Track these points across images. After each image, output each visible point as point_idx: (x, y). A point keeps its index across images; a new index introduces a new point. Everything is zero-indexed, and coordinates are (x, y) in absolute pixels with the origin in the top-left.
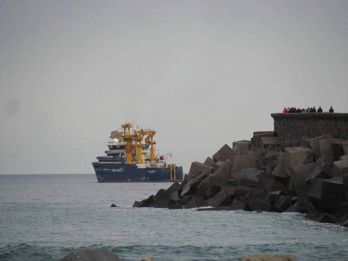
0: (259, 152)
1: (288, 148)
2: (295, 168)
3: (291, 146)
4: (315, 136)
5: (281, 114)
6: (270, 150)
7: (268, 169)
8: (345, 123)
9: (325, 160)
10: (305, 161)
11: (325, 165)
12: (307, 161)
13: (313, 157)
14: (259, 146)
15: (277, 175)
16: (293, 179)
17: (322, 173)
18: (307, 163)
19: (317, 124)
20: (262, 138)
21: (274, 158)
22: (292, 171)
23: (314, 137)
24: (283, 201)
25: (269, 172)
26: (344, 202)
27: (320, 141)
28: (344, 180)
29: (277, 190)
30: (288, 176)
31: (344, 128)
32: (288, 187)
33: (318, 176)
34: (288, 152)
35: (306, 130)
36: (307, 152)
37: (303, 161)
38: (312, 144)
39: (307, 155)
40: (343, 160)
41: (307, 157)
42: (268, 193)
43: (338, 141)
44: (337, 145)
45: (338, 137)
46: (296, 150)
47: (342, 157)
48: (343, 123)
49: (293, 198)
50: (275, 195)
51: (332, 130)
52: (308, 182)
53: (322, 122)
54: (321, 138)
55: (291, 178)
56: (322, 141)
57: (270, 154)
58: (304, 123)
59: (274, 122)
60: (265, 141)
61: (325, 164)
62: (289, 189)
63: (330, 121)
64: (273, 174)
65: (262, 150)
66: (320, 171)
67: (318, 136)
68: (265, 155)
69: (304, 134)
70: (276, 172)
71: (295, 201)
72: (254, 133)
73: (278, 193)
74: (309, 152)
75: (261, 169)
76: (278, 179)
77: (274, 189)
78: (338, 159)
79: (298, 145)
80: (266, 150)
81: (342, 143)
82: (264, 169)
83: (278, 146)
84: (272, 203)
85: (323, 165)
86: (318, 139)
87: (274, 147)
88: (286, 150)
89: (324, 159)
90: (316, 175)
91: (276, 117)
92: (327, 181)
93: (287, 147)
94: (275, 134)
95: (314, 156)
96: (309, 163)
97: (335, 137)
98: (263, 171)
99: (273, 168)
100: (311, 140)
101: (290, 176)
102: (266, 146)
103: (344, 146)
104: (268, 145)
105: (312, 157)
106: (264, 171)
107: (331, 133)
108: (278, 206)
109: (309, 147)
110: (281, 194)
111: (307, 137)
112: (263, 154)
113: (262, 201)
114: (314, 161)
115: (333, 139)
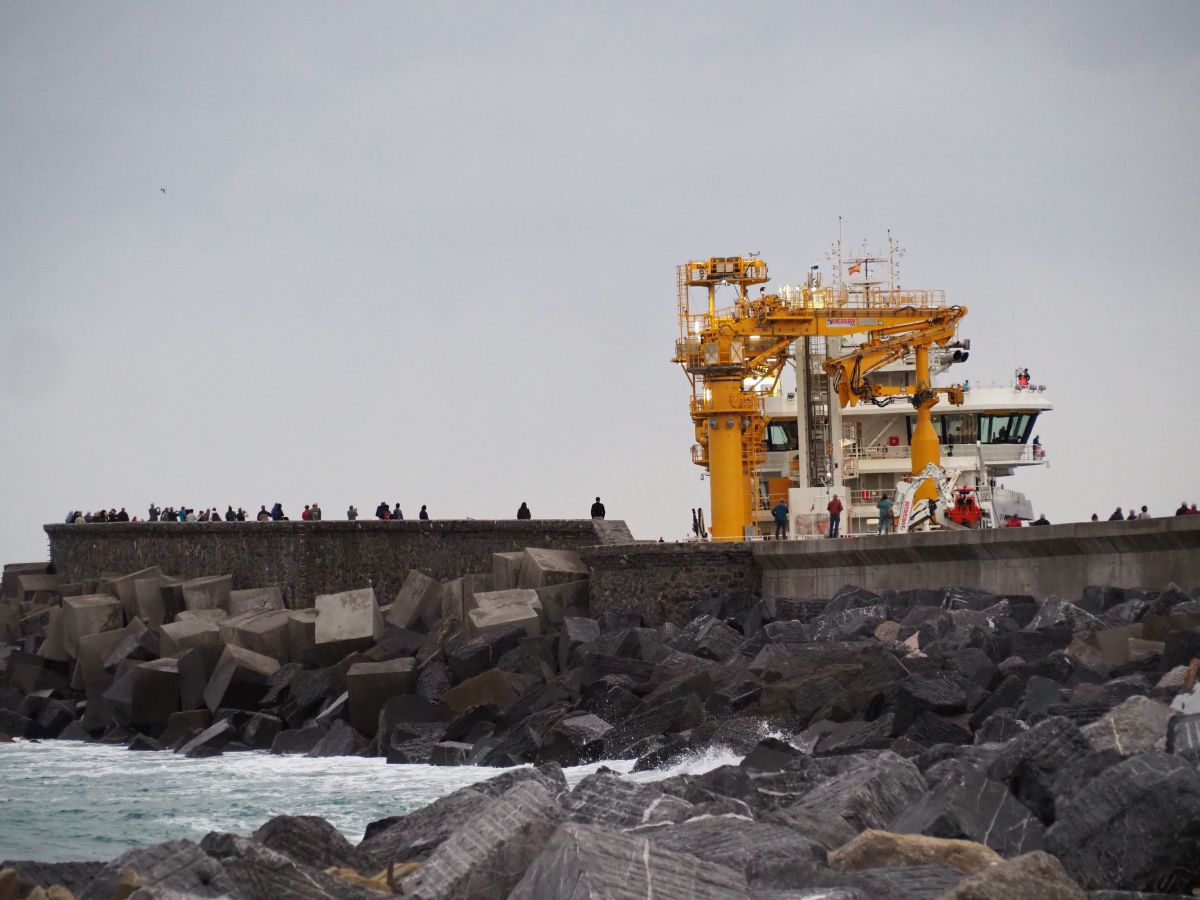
0: (14, 608)
1: (70, 598)
2: (84, 640)
3: (78, 592)
4: (130, 570)
5: (62, 525)
6: (36, 602)
7: (30, 642)
8: (190, 543)
9: (146, 623)
10: (106, 625)
11: (147, 634)
12: (110, 624)
13: (123, 616)
14: (15, 595)
15: (46, 656)
16: (79, 666)
17: (140, 649)
18: (107, 630)
19: (133, 547)
20: (22, 578)
21: (44, 619)
22: (77, 646)
23: (127, 573)
24: (56, 712)
25: (31, 650)
26: (180, 710)
27: (138, 582)
28: (180, 665)
29: (47, 688)
30: (70, 657)
31: (187, 554)
32: (70, 681)
33: (130, 657)
34: (70, 607)
35: (111, 557)
36: (110, 606)
37: (102, 624)
38: (120, 589)
39: (110, 611)
40: (181, 620)
41: (110, 617)
42: (25, 694)
43: (173, 582)
44: (171, 589)
45: (174, 573)
46: (85, 603)
47: (182, 615)
48: (186, 543)
49: (81, 704)
50: (41, 698)
51: (164, 556)
52: (111, 670)
53: (143, 541)
54: (139, 576)
55: (75, 661)
56: (142, 581)
57: (35, 611)
58: (107, 543)
59: (48, 542)
60: (27, 583)
61: (146, 629)
62: (72, 685)
63: (160, 540)
64: (38, 653)
65: (22, 603)
66: (136, 645)
67: (134, 571)
68: (26, 614)
69: (107, 566)
70: (45, 650)
71: (81, 711)
72: (6, 567)
73: (46, 694)
74: (114, 605)
75: (17, 644)
76: (49, 664)
77: (39, 686)
78: (170, 619)
79: (93, 590)
80: (28, 602)
81: (181, 586)
82: (22, 644)
83: (53, 592)
84: (34, 715)
85: (142, 634)
86: (133, 578)
87: (45, 596)
88: (66, 603)
89: (146, 619)
90: (126, 654)
91: (53, 531)
92: (144, 665)
93: (70, 595)
94: (50, 569)
95: (124, 614)
96: (115, 628)
97: (170, 574)
98: (19, 649)
99: (39, 641)
100: (117, 580)
101: (74, 656)
102: (29, 594)
103: (184, 592)
104: (32, 592)
105: (121, 617)
106: (22, 650)
107: (161, 564)
108: (45, 721)
109: (115, 594)
110: (51, 696)
111: (113, 573)
112: (22, 611)
113: (11, 712)
114: (125, 624)
115: (166, 577)
